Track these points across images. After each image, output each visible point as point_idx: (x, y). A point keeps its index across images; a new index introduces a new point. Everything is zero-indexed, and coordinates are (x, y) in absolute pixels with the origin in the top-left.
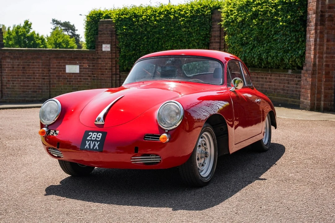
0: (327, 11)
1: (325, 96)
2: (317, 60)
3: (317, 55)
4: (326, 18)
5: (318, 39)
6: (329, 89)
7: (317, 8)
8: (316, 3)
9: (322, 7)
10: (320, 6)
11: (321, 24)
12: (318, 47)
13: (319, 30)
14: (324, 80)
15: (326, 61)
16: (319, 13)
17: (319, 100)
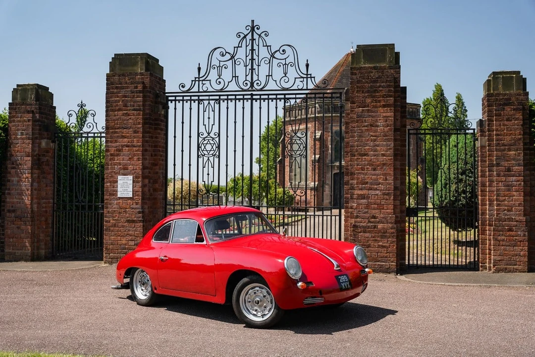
0: (44, 155)
1: (46, 244)
2: (35, 206)
3: (35, 201)
4: (43, 162)
5: (35, 184)
6: (48, 236)
7: (33, 150)
8: (31, 145)
9: (39, 150)
10: (37, 149)
11: (39, 169)
12: (35, 192)
13: (35, 174)
14: (44, 227)
15: (46, 207)
16: (36, 156)
17: (38, 248)
